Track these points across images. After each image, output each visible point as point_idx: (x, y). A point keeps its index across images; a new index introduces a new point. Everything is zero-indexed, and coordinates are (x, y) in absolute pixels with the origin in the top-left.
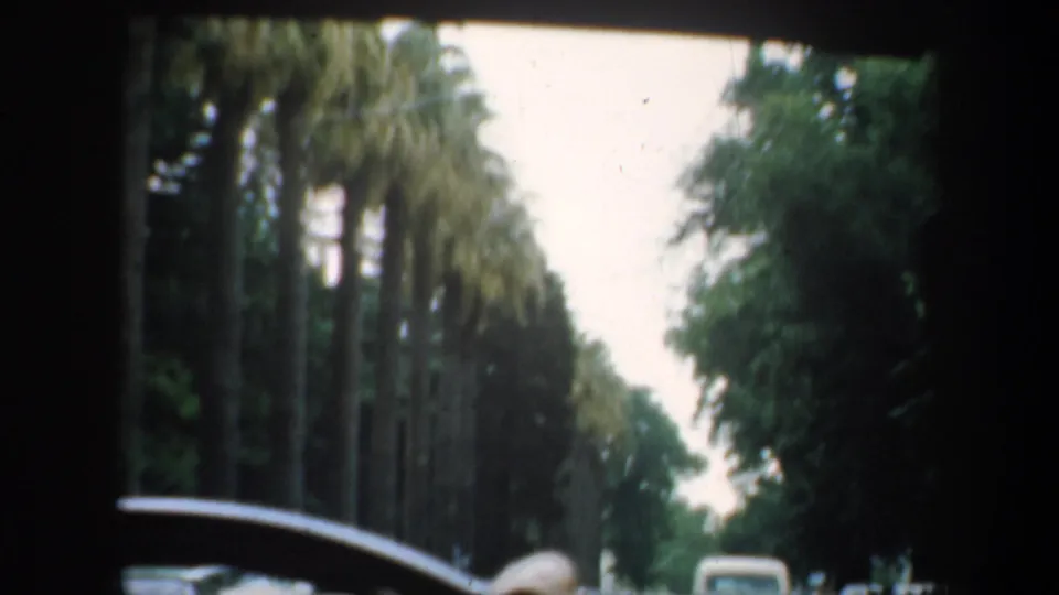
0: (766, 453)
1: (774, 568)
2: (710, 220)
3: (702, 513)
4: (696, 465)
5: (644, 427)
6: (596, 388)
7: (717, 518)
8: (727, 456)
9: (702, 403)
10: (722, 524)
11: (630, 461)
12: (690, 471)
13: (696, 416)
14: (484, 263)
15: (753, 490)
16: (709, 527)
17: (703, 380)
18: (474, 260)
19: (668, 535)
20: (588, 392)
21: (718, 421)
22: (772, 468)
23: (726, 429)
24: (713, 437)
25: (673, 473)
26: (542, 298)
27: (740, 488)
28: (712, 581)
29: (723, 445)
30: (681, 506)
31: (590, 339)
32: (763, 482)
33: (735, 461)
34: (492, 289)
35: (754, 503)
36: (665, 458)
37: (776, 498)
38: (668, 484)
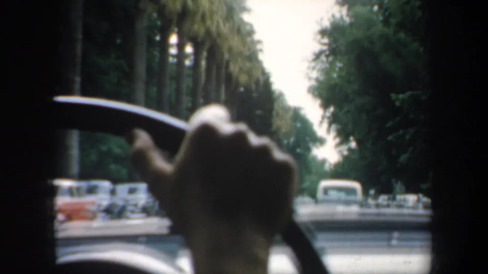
0: (351, 138)
1: (356, 185)
2: (327, 53)
3: (324, 162)
4: (321, 141)
5: (299, 125)
6: (280, 112)
7: (330, 164)
8: (335, 138)
9: (323, 117)
10: (332, 167)
11: (292, 140)
12: (318, 144)
13: (321, 122)
14: (241, 69)
15: (346, 153)
16: (327, 167)
18: (237, 68)
20: (278, 114)
21: (330, 124)
22: (353, 144)
23: (334, 127)
24: (328, 131)
25: (311, 145)
26: (262, 82)
27: (340, 152)
29: (333, 134)
30: (314, 158)
32: (350, 150)
33: (338, 140)
34: (243, 79)
35: (346, 159)
36: (307, 138)
37: (355, 156)
38: (308, 150)
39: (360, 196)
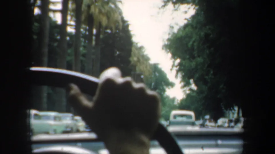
0: (191, 81)
1: (192, 113)
3: (173, 99)
4: (171, 85)
5: (157, 74)
6: (141, 60)
8: (181, 82)
9: (173, 66)
10: (179, 102)
11: (153, 84)
12: (170, 87)
13: (171, 70)
15: (188, 92)
17: (173, 60)
18: (97, 10)
19: (164, 104)
20: (139, 60)
21: (178, 72)
23: (180, 74)
24: (176, 76)
25: (165, 87)
27: (184, 91)
28: (175, 116)
30: (168, 97)
31: (139, 45)
32: (191, 90)
33: (183, 84)
35: (188, 96)
36: (163, 83)
37: (195, 94)
38: (164, 91)
39: (193, 119)
